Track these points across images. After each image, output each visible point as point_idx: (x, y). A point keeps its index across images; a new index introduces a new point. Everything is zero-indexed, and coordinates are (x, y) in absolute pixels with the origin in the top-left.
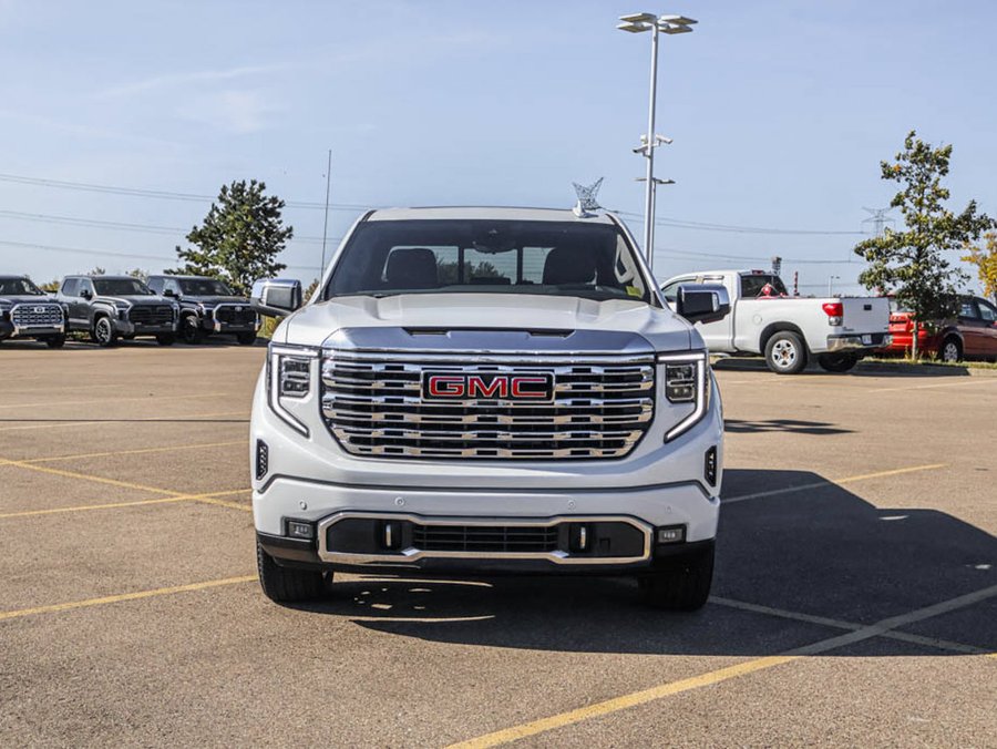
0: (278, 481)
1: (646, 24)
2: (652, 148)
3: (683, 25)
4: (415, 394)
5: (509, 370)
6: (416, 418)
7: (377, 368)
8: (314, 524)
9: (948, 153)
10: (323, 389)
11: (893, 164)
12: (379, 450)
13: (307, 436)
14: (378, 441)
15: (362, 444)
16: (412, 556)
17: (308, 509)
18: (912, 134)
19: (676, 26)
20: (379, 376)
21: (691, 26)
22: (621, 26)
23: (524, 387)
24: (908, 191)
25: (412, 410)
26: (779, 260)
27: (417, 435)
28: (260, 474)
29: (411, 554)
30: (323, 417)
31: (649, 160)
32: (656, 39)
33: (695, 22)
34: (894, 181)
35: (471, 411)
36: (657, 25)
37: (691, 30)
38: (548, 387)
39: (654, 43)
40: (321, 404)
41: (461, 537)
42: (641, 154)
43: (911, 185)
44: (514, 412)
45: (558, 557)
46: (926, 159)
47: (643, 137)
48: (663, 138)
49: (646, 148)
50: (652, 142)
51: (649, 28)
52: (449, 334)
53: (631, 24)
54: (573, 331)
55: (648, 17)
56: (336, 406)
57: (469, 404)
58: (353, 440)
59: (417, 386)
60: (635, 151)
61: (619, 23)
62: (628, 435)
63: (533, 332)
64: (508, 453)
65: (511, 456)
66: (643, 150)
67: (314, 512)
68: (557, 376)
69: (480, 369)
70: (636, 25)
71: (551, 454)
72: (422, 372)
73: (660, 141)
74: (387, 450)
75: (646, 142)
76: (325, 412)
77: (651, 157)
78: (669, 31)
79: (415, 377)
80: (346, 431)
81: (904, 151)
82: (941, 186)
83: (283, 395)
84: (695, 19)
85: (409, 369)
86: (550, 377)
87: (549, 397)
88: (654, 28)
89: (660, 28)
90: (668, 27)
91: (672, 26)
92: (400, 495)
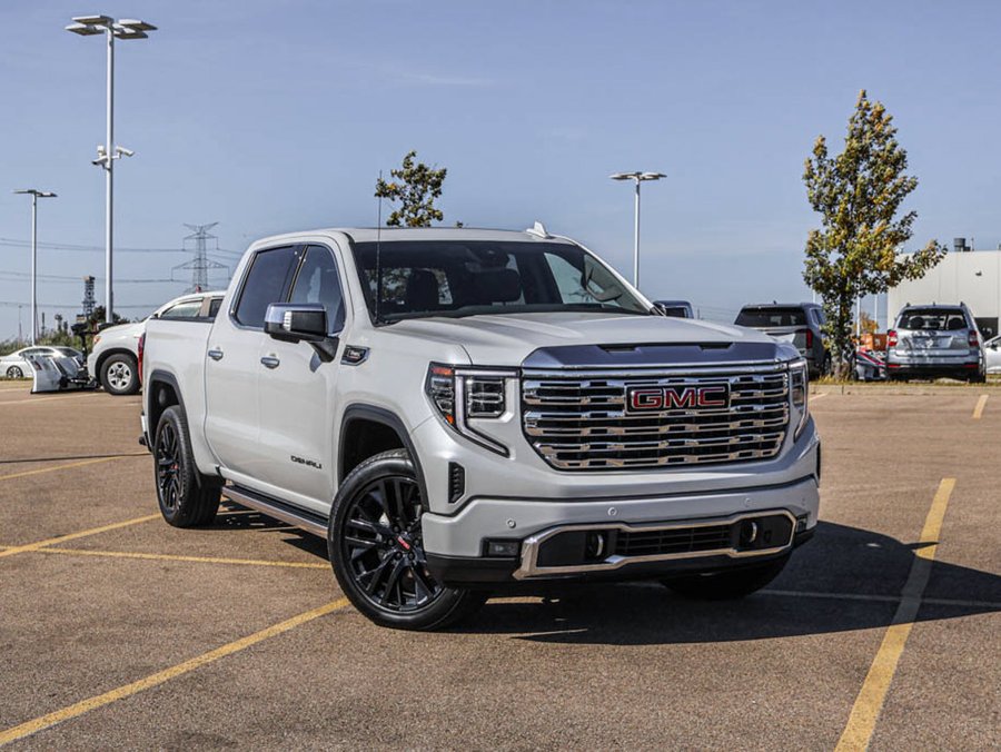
0: (475, 502)
1: (99, 27)
2: (112, 160)
3: (140, 31)
4: (619, 408)
5: (695, 381)
6: (620, 431)
7: (585, 385)
8: (520, 542)
9: (442, 175)
10: (524, 407)
11: (390, 182)
12: (585, 464)
13: (507, 454)
14: (585, 456)
15: (568, 459)
16: (619, 563)
17: (517, 527)
18: (413, 154)
19: (133, 31)
20: (585, 393)
21: (146, 32)
22: (73, 27)
23: (710, 397)
24: (403, 210)
25: (615, 423)
26: (92, 279)
27: (620, 446)
28: (452, 496)
29: (615, 561)
30: (526, 436)
31: (108, 174)
32: (112, 44)
33: (154, 28)
34: (388, 199)
35: (664, 422)
36: (112, 29)
37: (146, 36)
38: (725, 396)
39: (109, 48)
40: (523, 424)
41: (657, 541)
42: (101, 166)
43: (405, 204)
44: (698, 420)
45: (732, 552)
46: (422, 180)
47: (101, 148)
48: (124, 150)
49: (106, 160)
50: (112, 154)
51: (101, 32)
52: (637, 349)
53: (85, 26)
54: (731, 343)
55: (104, 20)
56: (540, 424)
57: (663, 415)
58: (560, 456)
59: (621, 399)
60: (95, 163)
61: (69, 24)
62: (778, 436)
63: (704, 345)
64: (694, 459)
65: (697, 462)
66: (103, 163)
67: (523, 530)
68: (732, 385)
69: (670, 381)
70: (88, 29)
71: (727, 457)
72: (626, 387)
73: (121, 153)
74: (591, 463)
75: (105, 154)
76: (527, 430)
77: (111, 170)
78: (123, 36)
79: (618, 392)
80: (554, 448)
81: (401, 168)
82: (435, 206)
83: (470, 417)
84: (155, 25)
85: (611, 384)
86: (726, 386)
87: (726, 406)
88: (109, 32)
89: (115, 32)
90: (123, 32)
91: (128, 31)
92: (612, 506)
